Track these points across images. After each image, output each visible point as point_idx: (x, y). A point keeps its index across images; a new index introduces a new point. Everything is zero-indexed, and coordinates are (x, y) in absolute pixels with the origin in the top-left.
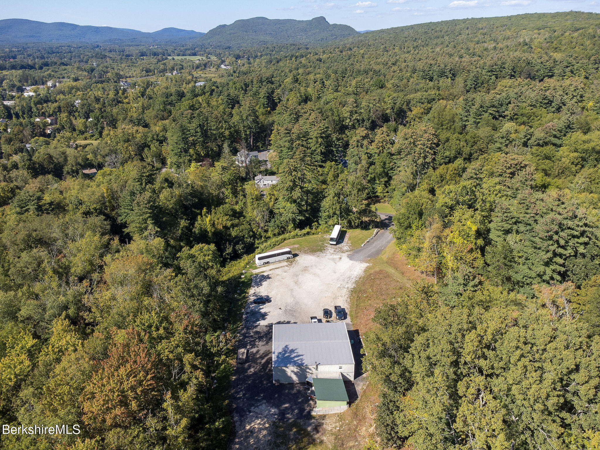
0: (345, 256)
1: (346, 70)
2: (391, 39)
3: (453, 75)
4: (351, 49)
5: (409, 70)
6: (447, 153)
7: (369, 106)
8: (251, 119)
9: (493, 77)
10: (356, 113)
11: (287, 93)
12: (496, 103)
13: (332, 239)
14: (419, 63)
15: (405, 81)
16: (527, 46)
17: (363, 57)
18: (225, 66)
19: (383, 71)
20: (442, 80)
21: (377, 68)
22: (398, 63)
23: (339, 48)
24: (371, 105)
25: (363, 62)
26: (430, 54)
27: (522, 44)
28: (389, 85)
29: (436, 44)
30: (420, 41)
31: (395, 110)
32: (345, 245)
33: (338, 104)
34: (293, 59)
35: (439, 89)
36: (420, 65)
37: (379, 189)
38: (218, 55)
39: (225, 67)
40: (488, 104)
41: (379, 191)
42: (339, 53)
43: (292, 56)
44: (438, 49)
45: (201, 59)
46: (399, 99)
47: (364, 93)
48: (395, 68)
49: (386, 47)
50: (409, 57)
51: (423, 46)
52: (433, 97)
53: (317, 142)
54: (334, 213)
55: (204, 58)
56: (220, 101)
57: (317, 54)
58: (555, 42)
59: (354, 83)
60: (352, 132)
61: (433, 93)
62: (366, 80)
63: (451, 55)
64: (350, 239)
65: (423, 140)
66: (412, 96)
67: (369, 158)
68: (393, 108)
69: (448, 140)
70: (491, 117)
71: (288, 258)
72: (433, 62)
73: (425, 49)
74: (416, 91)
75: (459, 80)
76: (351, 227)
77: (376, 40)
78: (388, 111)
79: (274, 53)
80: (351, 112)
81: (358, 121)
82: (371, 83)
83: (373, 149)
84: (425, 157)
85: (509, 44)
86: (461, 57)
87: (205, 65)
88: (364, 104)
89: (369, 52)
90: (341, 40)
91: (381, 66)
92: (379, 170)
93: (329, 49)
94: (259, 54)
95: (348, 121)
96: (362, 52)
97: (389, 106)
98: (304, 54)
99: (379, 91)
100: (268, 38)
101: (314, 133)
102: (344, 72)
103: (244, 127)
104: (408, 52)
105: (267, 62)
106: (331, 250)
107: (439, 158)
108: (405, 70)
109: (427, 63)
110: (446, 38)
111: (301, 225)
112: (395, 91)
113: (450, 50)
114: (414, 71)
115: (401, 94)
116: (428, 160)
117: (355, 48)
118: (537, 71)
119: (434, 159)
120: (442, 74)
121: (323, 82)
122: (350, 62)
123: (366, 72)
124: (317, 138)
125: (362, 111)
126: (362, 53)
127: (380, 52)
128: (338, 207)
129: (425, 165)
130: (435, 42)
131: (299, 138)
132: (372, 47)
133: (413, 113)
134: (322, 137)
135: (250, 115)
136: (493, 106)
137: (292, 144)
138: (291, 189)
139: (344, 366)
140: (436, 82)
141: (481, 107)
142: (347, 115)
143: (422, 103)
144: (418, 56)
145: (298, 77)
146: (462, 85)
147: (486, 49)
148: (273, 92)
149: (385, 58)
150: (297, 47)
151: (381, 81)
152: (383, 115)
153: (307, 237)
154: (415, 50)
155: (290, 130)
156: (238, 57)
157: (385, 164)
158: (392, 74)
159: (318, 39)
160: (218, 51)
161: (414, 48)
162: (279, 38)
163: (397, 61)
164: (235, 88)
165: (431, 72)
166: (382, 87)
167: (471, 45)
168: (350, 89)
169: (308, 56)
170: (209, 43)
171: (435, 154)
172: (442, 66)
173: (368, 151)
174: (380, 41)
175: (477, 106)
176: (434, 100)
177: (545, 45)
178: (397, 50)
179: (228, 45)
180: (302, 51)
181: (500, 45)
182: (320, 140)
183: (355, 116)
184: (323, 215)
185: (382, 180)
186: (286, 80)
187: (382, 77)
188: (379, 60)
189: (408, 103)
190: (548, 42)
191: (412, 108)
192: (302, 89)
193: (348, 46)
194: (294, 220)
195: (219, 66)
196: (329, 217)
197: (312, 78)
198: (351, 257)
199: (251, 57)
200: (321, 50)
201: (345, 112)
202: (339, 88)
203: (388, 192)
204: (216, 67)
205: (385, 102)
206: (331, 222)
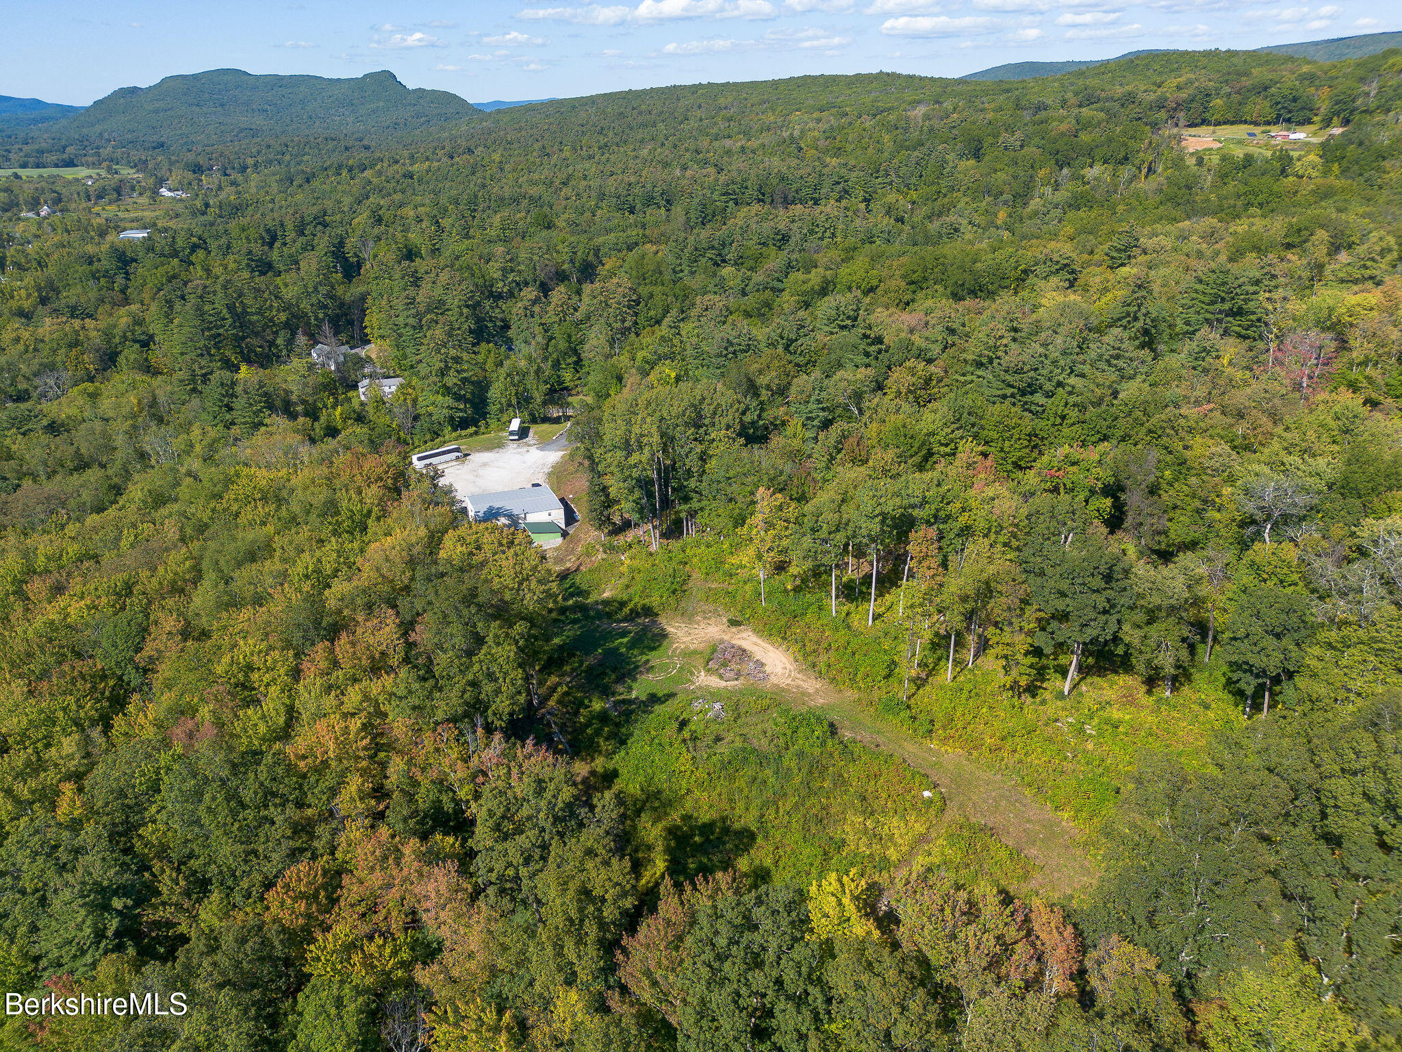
0: (533, 450)
1: (476, 197)
2: (553, 128)
3: (668, 201)
4: (470, 151)
5: (593, 194)
6: (652, 313)
7: (531, 259)
8: (323, 290)
9: (731, 204)
10: (512, 271)
11: (371, 244)
12: (716, 243)
13: (512, 433)
14: (611, 181)
15: (588, 214)
16: (794, 146)
17: (502, 169)
18: (170, 190)
19: (546, 198)
20: (649, 210)
21: (534, 191)
22: (573, 183)
23: (443, 148)
24: (536, 258)
25: (504, 180)
26: (631, 163)
27: (788, 142)
28: (561, 223)
29: (642, 141)
30: (611, 134)
31: (577, 264)
32: (531, 438)
33: (476, 260)
34: (344, 173)
35: (644, 227)
36: (611, 185)
37: (567, 376)
38: (140, 165)
39: (170, 194)
40: (705, 245)
41: (568, 379)
42: (445, 159)
43: (340, 167)
44: (644, 152)
45: (95, 176)
46: (581, 246)
47: (519, 239)
48: (566, 191)
49: (544, 147)
50: (591, 168)
51: (618, 146)
52: (634, 240)
53: (461, 314)
54: (510, 405)
55: (103, 173)
56: (232, 266)
57: (397, 162)
58: (839, 138)
59: (497, 220)
60: (509, 303)
61: (634, 233)
62: (519, 215)
63: (666, 165)
64: (535, 433)
65: (618, 297)
66: (601, 240)
67: (546, 331)
68: (572, 261)
69: (651, 296)
70: (710, 263)
71: (458, 458)
72: (633, 179)
73: (622, 150)
74: (608, 231)
75: (678, 210)
76: (534, 421)
77: (521, 129)
78: (566, 266)
79: (287, 157)
80: (504, 269)
81: (518, 284)
82: (529, 220)
83: (550, 318)
84: (623, 321)
85: (766, 141)
86: (684, 168)
87: (118, 190)
88: (523, 255)
89: (513, 159)
90: (443, 129)
91: (542, 188)
92: (563, 345)
93: (422, 150)
94: (250, 161)
95: (500, 284)
96: (496, 157)
97: (566, 258)
98: (367, 163)
99: (545, 233)
100: (259, 121)
101: (454, 300)
102: (473, 201)
103: (312, 305)
104: (591, 157)
105: (281, 180)
106: (513, 445)
107: (641, 320)
108: (585, 195)
109: (622, 181)
110: (661, 126)
111: (463, 424)
112: (573, 233)
113: (664, 153)
114: (602, 196)
115: (583, 237)
116: (627, 324)
117: (480, 149)
118: (797, 192)
119: (636, 323)
120: (649, 201)
121: (437, 222)
122: (477, 179)
123: (516, 201)
124: (459, 307)
125: (522, 267)
126: (498, 159)
127: (534, 156)
128: (514, 392)
129: (625, 332)
130: (639, 137)
131: (429, 311)
132: (516, 145)
133: (607, 267)
134: (468, 306)
135: (320, 283)
136: (713, 248)
137: (420, 320)
138: (443, 373)
139: (553, 512)
140: (641, 215)
141: (696, 249)
142: (497, 275)
143: (619, 251)
144: (609, 168)
145: (381, 212)
146: (682, 219)
147: (729, 152)
148: (341, 244)
149: (546, 172)
150: (343, 144)
151: (546, 216)
152: (557, 273)
153: (476, 438)
154: (603, 154)
155: (414, 299)
156: (197, 169)
157: (570, 336)
158: (564, 202)
159: (386, 124)
160: (136, 155)
161: (600, 148)
162: (288, 121)
163: (569, 177)
164: (247, 238)
165: (630, 198)
166: (549, 228)
167: (704, 143)
168: (493, 233)
169: (378, 167)
170: (101, 134)
171: (636, 314)
172: (649, 186)
173: (543, 321)
174: (531, 132)
175: (690, 249)
176: (637, 244)
177: (822, 143)
178: (567, 152)
179: (155, 138)
180: (361, 156)
181: (754, 143)
182: (465, 310)
183: (511, 277)
184: (493, 409)
185: (570, 361)
186: (356, 220)
187: (546, 209)
188: (536, 176)
189: (597, 251)
190: (827, 138)
191: (604, 260)
192: (399, 235)
193: (463, 143)
194: (452, 418)
195: (155, 192)
196: (501, 411)
197: (412, 213)
198: (542, 449)
199: (234, 168)
200: (406, 153)
201: (493, 270)
202: (471, 232)
203: (579, 379)
204: (148, 193)
205: (557, 252)
206: (505, 418)
